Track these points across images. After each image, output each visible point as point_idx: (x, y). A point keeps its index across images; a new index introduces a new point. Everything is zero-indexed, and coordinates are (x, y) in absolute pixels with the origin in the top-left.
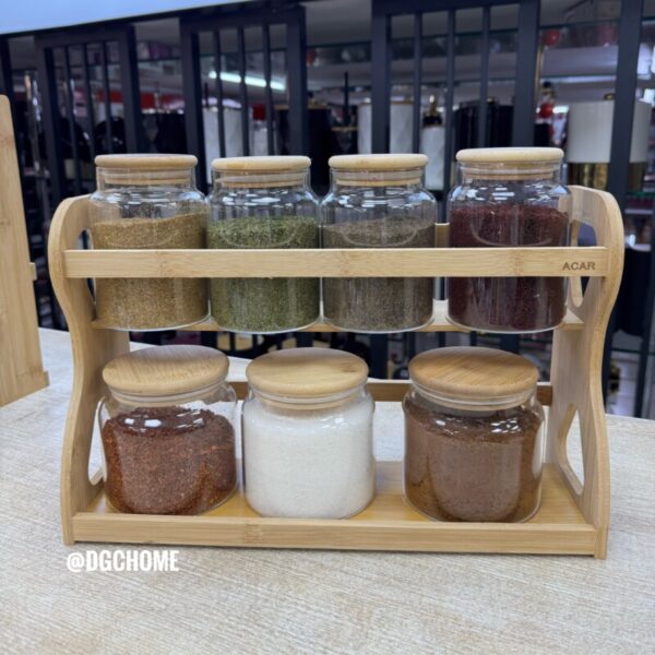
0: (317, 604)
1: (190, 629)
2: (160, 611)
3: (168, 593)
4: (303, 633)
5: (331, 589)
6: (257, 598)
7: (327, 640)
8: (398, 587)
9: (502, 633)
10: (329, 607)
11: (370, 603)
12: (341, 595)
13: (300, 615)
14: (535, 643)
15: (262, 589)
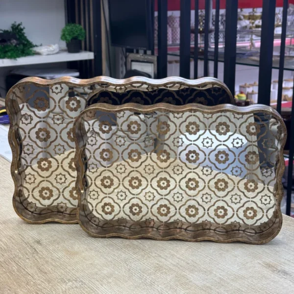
0: (148, 264)
12: (158, 264)
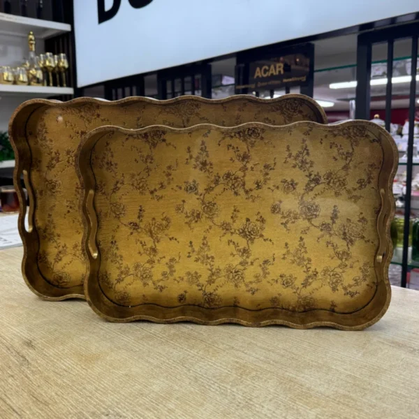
1: (147, 362)
2: (136, 351)
3: (143, 345)
4: (206, 374)
5: (232, 358)
6: (189, 355)
7: (218, 380)
8: (273, 365)
9: (328, 397)
10: (227, 367)
11: (252, 369)
13: (208, 366)
14: (348, 405)
15: (193, 352)
